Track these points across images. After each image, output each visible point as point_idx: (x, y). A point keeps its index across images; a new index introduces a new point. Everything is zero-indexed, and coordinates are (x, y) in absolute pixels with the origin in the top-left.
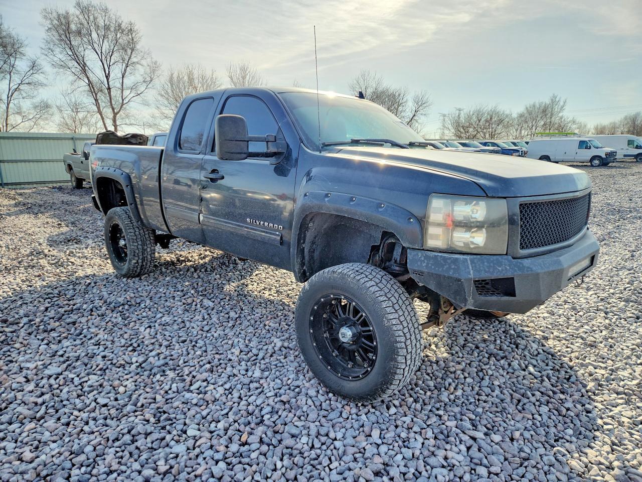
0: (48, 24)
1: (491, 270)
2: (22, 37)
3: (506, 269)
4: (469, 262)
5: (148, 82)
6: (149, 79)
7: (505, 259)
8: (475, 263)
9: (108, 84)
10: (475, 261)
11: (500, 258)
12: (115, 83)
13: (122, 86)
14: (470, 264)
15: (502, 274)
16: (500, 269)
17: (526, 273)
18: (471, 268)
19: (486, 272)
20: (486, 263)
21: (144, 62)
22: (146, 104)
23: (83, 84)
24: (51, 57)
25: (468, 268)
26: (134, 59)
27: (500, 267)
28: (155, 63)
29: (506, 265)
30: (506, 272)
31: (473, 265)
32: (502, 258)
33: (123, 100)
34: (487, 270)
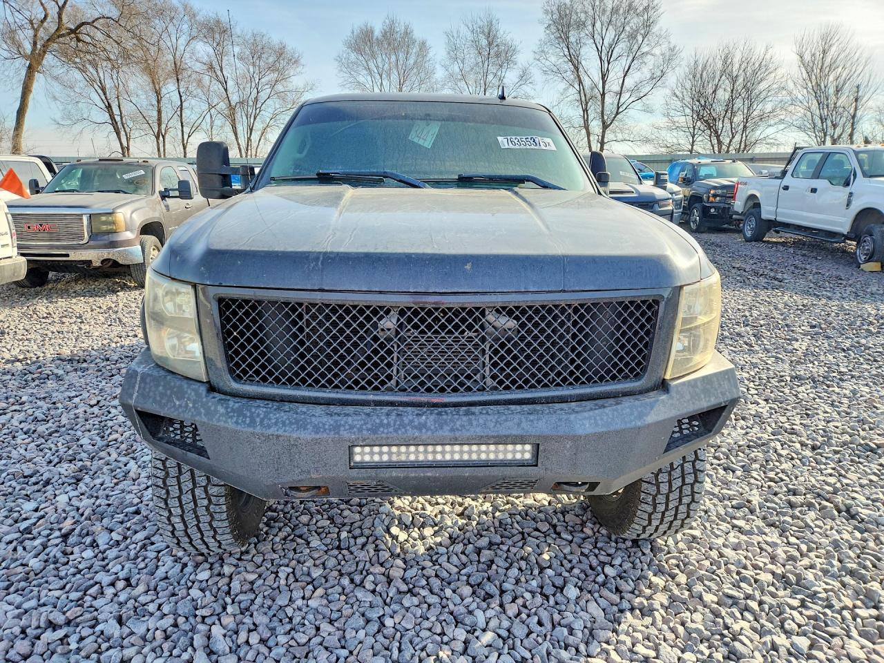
0: (547, 21)
1: (164, 401)
2: (516, 43)
3: (187, 405)
4: (139, 379)
5: (657, 79)
6: (659, 73)
7: (193, 390)
8: (146, 383)
9: (604, 88)
10: (148, 380)
11: (186, 386)
12: (613, 85)
13: (622, 88)
14: (138, 382)
15: (175, 414)
16: (177, 403)
17: (215, 423)
18: (137, 388)
19: (155, 401)
20: (161, 388)
21: (657, 51)
22: (648, 110)
23: (573, 92)
24: (543, 61)
25: (134, 387)
26: (645, 49)
27: (178, 399)
28: (672, 50)
29: (189, 399)
30: (184, 412)
31: (142, 385)
32: (188, 388)
33: (618, 108)
34: (158, 398)
